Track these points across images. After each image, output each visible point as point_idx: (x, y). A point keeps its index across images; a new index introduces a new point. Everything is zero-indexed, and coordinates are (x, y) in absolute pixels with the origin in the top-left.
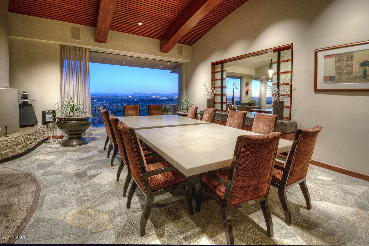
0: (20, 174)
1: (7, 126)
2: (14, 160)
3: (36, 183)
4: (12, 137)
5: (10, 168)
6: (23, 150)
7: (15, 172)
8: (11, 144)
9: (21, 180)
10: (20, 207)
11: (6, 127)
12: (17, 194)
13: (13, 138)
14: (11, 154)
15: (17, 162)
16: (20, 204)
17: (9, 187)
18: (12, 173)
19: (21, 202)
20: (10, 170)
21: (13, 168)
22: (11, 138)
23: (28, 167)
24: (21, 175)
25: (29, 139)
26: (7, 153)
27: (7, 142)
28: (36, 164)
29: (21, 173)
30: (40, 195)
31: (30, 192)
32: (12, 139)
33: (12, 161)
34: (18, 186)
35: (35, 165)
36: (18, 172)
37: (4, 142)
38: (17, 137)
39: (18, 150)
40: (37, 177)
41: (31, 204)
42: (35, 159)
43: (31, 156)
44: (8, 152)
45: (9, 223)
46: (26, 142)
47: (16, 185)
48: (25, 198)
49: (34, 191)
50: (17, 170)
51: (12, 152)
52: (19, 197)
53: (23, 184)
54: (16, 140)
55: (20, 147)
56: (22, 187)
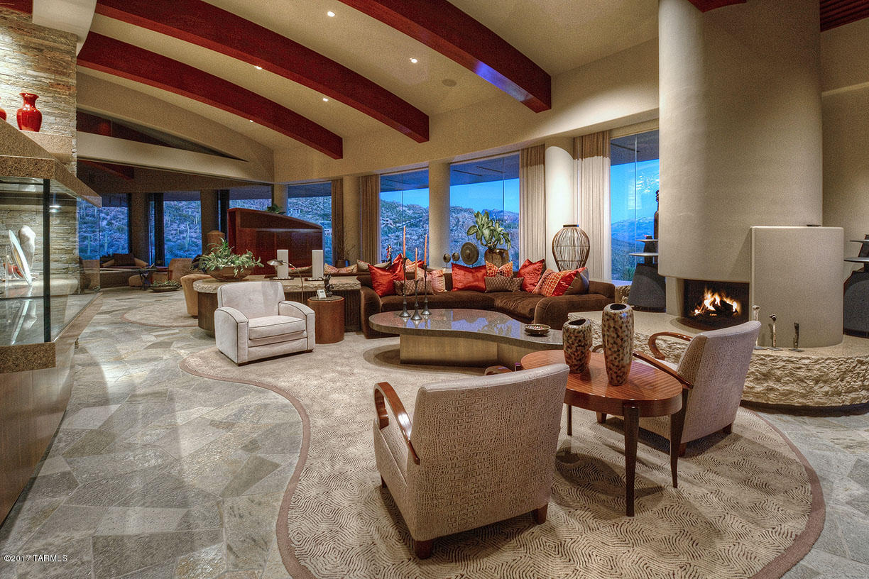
0: (793, 462)
1: (798, 325)
2: (806, 419)
3: (814, 514)
4: (805, 356)
5: (782, 435)
6: (836, 399)
7: (786, 452)
8: (802, 373)
9: (785, 480)
10: (730, 553)
11: (797, 327)
12: (751, 513)
13: (809, 358)
14: (800, 400)
15: (809, 426)
16: (736, 548)
17: (746, 482)
18: (778, 449)
19: (742, 541)
20: (780, 439)
21: (791, 438)
22: (804, 358)
23: (828, 453)
24: (793, 467)
25: (859, 373)
26: (790, 394)
27: (790, 366)
28: (855, 458)
29: (798, 460)
30: (801, 562)
31: (782, 532)
32: (807, 362)
33: (799, 419)
34: (768, 493)
35: (850, 459)
36: (793, 456)
37: (784, 364)
38: (819, 360)
39: (820, 395)
40: (829, 499)
41: (759, 568)
42: (861, 440)
43: (857, 428)
44: (791, 392)
45: (683, 573)
46: (848, 379)
47: (764, 488)
48: (756, 538)
49: (794, 536)
50: (794, 449)
51: (804, 396)
52: (750, 526)
53: (781, 497)
54: (817, 367)
55: (826, 388)
56: (773, 502)
